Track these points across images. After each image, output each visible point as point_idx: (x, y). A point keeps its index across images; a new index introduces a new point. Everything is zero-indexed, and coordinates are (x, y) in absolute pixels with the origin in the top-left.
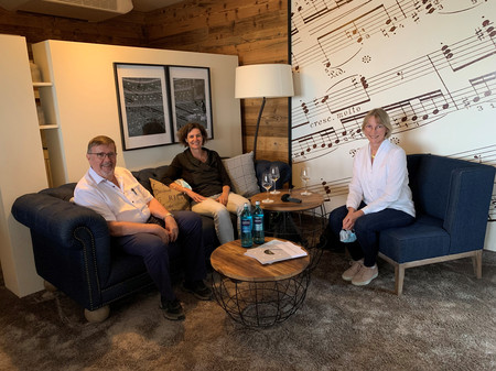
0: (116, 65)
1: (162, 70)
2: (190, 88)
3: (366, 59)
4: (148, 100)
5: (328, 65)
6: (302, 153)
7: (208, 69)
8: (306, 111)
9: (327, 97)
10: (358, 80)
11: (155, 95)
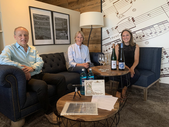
0: (30, 7)
1: (50, 13)
2: (61, 22)
3: (134, 10)
4: (44, 24)
5: (118, 14)
6: (107, 50)
7: (69, 15)
8: (108, 33)
9: (117, 27)
10: (131, 19)
11: (47, 23)
